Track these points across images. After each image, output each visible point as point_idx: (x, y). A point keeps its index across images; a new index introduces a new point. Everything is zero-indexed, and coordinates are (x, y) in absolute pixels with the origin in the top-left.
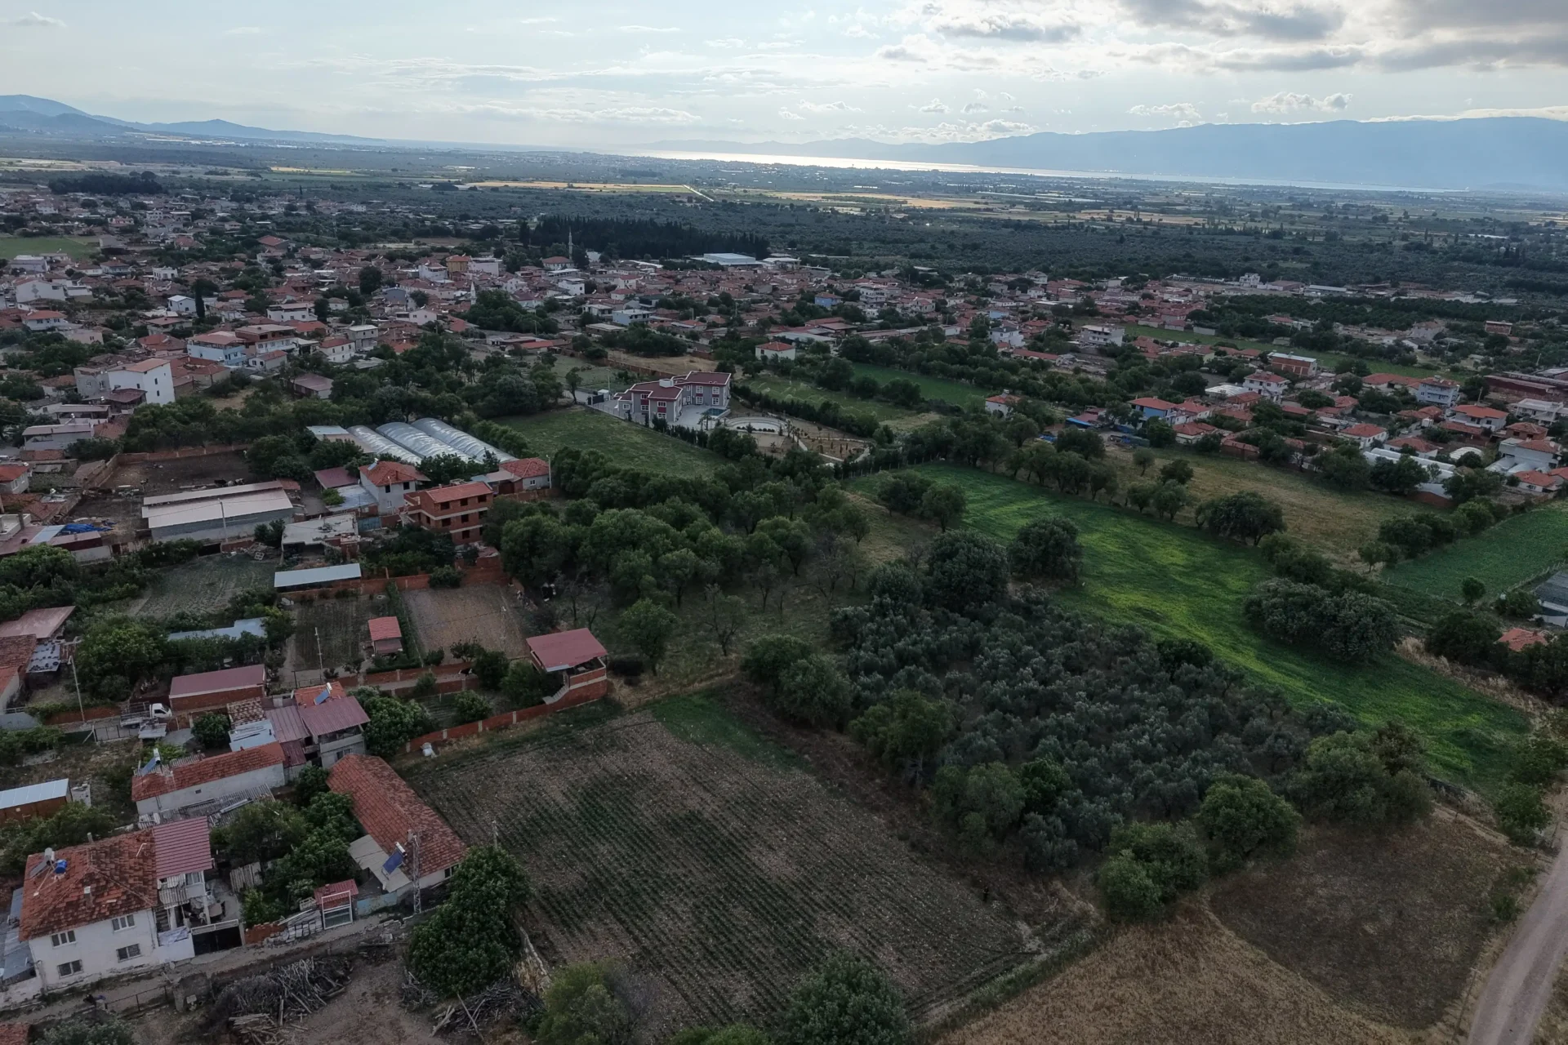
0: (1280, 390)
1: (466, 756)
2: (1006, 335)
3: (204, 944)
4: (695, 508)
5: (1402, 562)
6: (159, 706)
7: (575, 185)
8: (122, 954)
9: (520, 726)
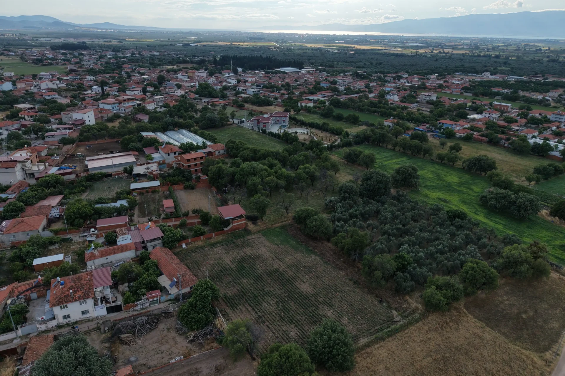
0: (497, 117)
1: (197, 248)
2: (392, 97)
3: (110, 310)
4: (276, 162)
5: (542, 181)
6: (93, 229)
7: (233, 43)
8: (83, 313)
9: (216, 238)
